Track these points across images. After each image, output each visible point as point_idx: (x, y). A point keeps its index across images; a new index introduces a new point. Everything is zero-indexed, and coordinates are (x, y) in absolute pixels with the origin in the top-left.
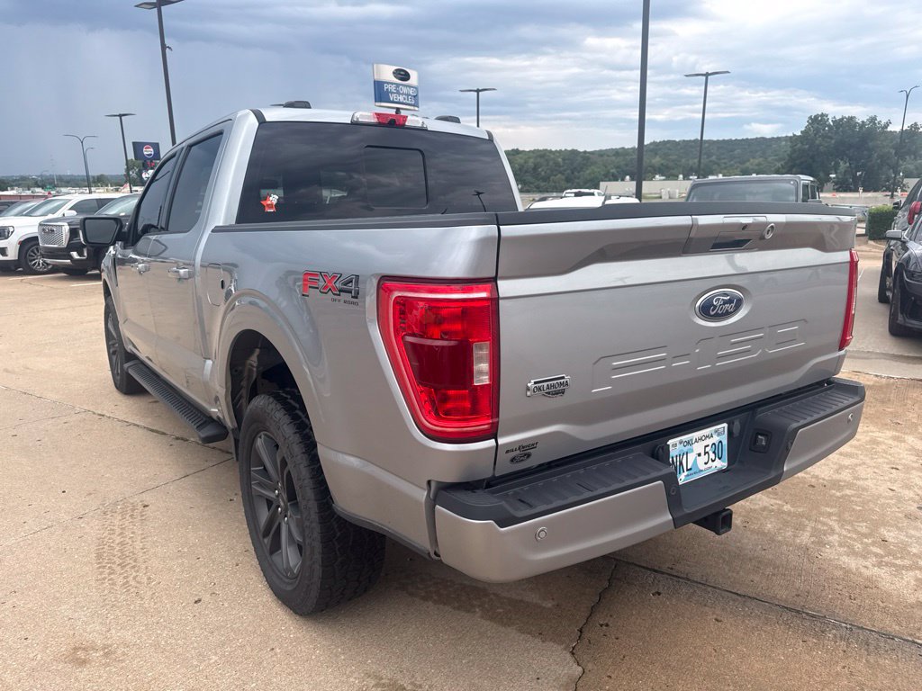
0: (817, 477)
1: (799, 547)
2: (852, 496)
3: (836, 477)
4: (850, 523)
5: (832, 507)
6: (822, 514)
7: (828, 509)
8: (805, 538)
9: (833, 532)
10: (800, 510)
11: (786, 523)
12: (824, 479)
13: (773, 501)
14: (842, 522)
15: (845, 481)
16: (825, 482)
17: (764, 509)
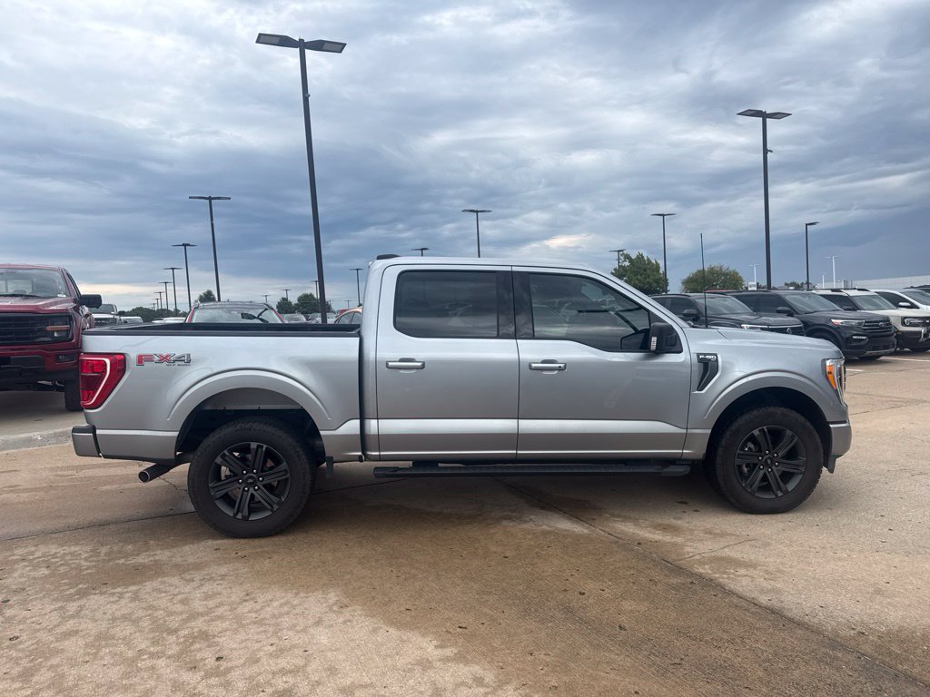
0: (101, 594)
1: (107, 544)
2: (68, 589)
3: (82, 602)
4: (72, 569)
5: (87, 574)
6: (94, 566)
7: (89, 571)
8: (104, 550)
9: (86, 559)
10: (111, 563)
11: (120, 552)
12: (95, 594)
13: (134, 561)
14: (79, 568)
15: (74, 600)
16: (93, 592)
17: (138, 555)
